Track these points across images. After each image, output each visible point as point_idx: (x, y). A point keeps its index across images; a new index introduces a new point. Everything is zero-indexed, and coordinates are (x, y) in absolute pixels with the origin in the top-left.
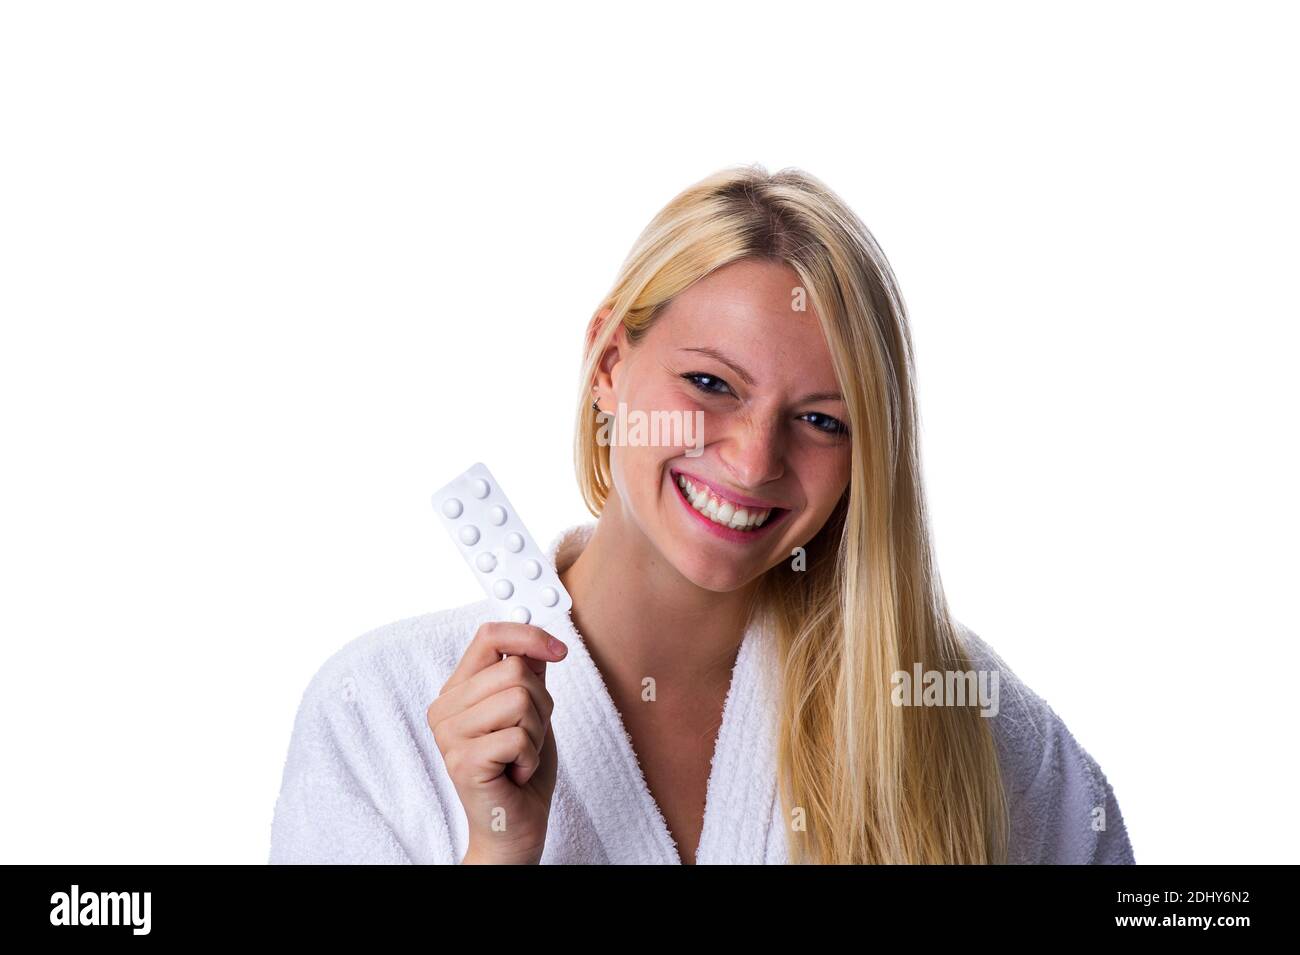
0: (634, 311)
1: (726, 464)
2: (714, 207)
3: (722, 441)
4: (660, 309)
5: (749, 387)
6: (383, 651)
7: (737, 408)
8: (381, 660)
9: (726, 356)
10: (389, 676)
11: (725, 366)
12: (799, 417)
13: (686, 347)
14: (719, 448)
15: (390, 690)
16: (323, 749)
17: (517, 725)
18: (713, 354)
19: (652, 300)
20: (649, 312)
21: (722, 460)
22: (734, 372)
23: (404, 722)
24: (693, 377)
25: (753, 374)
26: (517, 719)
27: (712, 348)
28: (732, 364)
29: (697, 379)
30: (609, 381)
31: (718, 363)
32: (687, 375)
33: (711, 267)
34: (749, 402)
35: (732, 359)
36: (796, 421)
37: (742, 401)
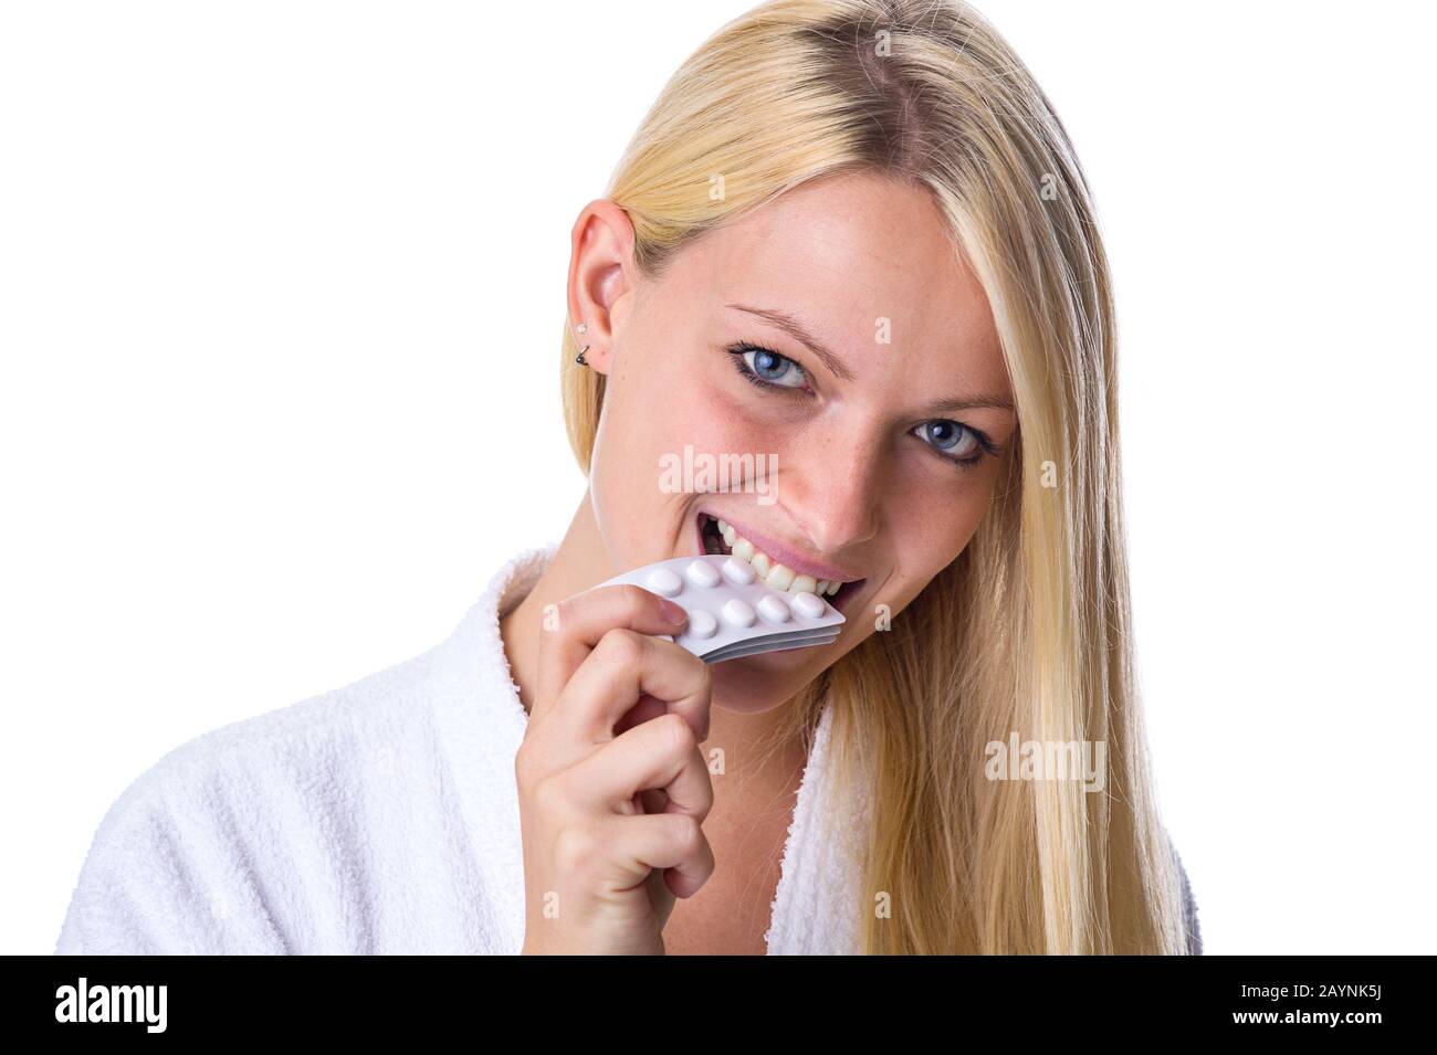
5: (839, 382)
6: (218, 775)
7: (814, 413)
8: (217, 790)
10: (226, 816)
11: (802, 346)
12: (912, 432)
13: (740, 302)
15: (228, 837)
18: (785, 323)
22: (816, 357)
23: (249, 882)
24: (737, 351)
25: (849, 362)
27: (784, 313)
28: (815, 343)
29: (749, 358)
30: (606, 324)
31: (791, 338)
32: (737, 348)
33: (794, 179)
34: (835, 406)
35: (815, 336)
36: (909, 441)
37: (821, 399)
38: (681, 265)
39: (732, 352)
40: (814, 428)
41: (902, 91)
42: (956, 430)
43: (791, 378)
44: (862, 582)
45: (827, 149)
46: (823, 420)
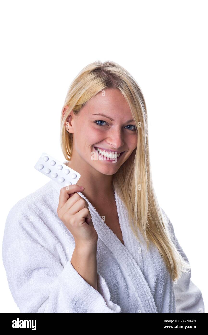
0: (76, 106)
1: (109, 144)
2: (92, 76)
3: (106, 138)
4: (83, 105)
5: (112, 122)
7: (109, 128)
9: (105, 115)
11: (105, 118)
12: (125, 128)
13: (94, 114)
14: (106, 141)
16: (23, 234)
17: (84, 208)
18: (102, 115)
19: (81, 103)
20: (80, 106)
21: (107, 143)
22: (108, 119)
24: (95, 122)
25: (113, 118)
26: (84, 207)
27: (101, 113)
28: (107, 116)
29: (97, 122)
30: (71, 125)
31: (103, 117)
32: (95, 121)
33: (97, 92)
34: (112, 126)
35: (107, 115)
36: (125, 129)
37: (110, 126)
38: (82, 112)
39: (94, 122)
40: (110, 130)
41: (109, 76)
42: (131, 126)
43: (104, 124)
44: (124, 152)
45: (101, 87)
46: (111, 128)
